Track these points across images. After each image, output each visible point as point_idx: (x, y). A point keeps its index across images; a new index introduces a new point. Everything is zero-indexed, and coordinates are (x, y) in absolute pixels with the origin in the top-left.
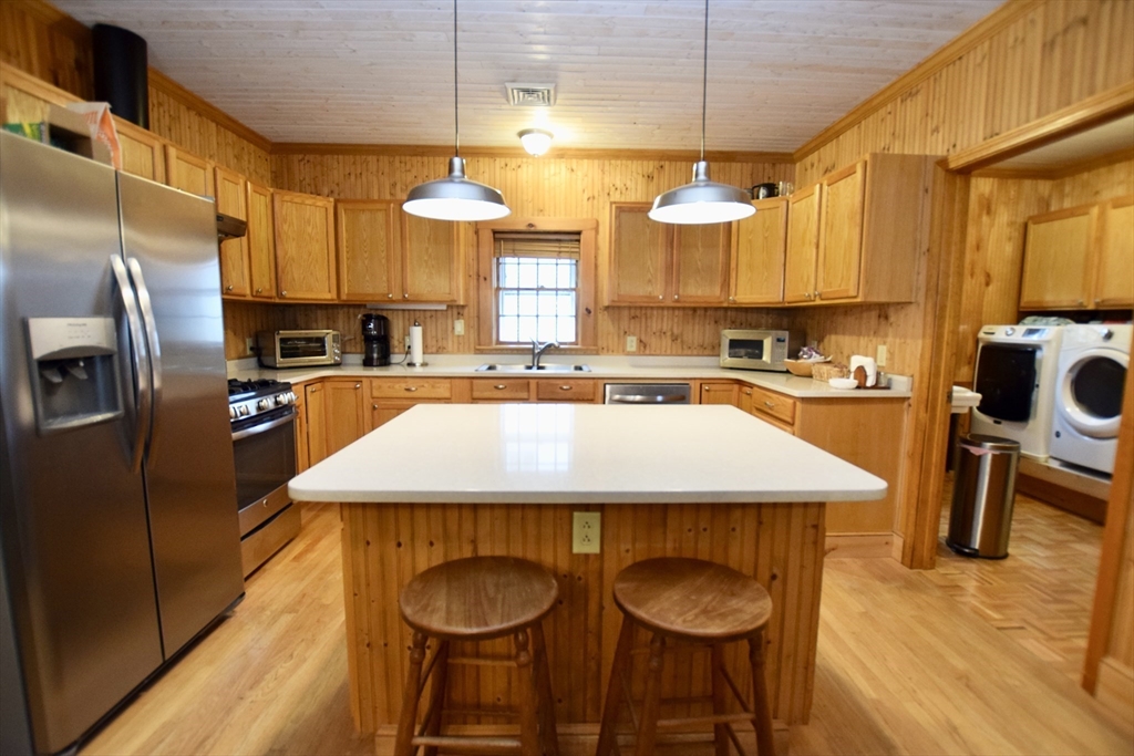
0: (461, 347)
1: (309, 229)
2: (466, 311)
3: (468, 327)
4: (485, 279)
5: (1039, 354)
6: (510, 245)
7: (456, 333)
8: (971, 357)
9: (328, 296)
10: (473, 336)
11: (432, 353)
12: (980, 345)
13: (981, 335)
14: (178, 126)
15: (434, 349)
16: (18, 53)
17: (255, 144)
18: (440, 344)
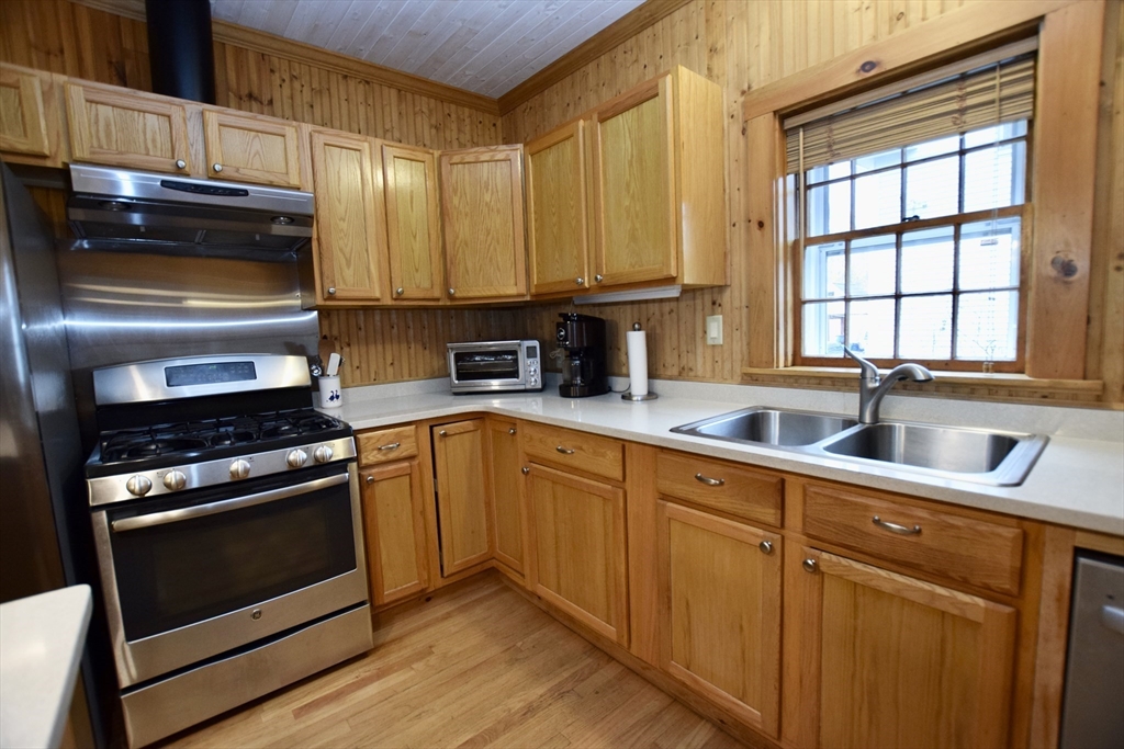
0: (718, 367)
1: (487, 197)
2: (726, 297)
3: (729, 328)
4: (761, 225)
6: (819, 135)
7: (710, 342)
9: (512, 291)
10: (739, 347)
11: (670, 378)
14: (326, 100)
15: (675, 371)
16: (62, 51)
17: (470, 107)
18: (684, 362)
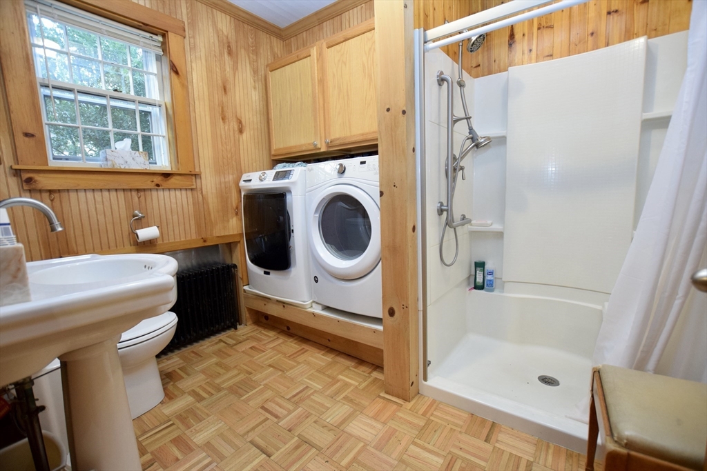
5: (288, 197)
8: (237, 208)
12: (243, 194)
13: (242, 184)
